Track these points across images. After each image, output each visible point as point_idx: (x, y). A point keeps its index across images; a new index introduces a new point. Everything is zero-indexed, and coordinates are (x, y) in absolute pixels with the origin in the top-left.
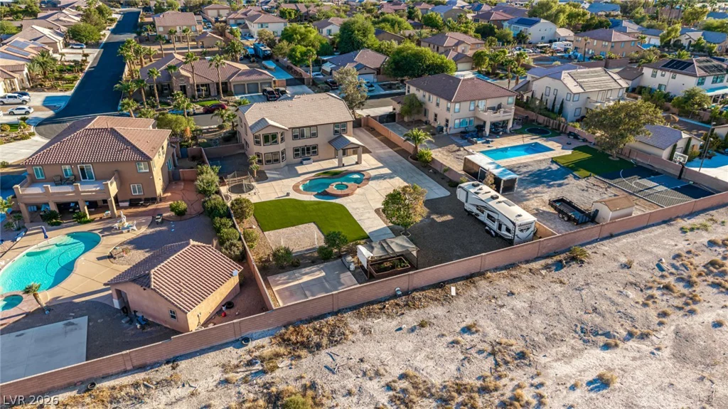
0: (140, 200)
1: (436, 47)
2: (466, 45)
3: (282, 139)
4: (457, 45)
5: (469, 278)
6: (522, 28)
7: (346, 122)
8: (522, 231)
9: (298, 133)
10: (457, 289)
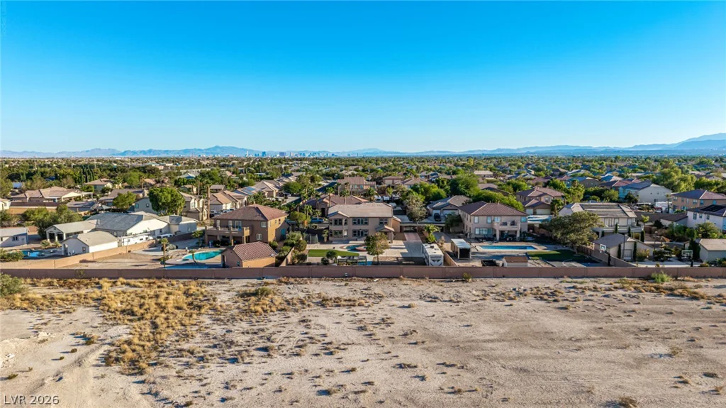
1: (524, 197)
3: (346, 224)
5: (390, 278)
6: (633, 192)
7: (388, 218)
8: (433, 261)
9: (358, 221)
10: (379, 280)
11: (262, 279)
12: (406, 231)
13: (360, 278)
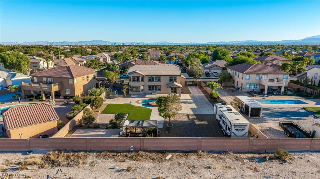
0: (68, 96)
1: (261, 61)
2: (278, 61)
3: (142, 80)
4: (273, 60)
5: (186, 152)
7: (177, 76)
9: (152, 78)
10: (172, 156)
11: (28, 155)
12: (189, 85)
13: (148, 154)
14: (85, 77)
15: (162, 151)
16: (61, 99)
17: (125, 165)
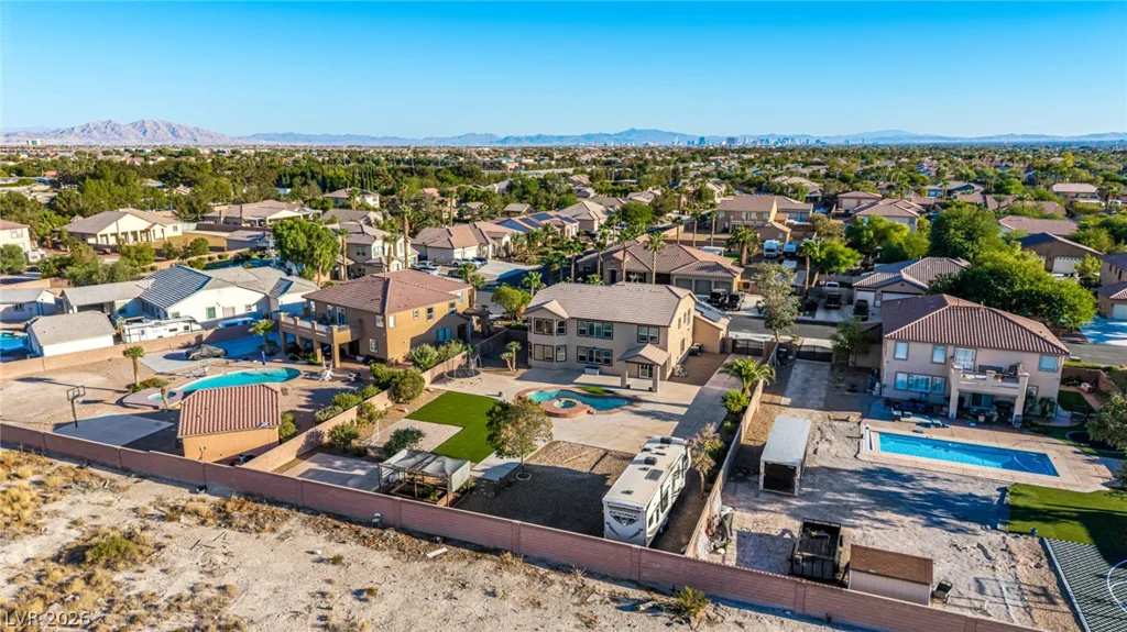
0: (373, 358)
8: (617, 518)
10: (446, 554)
11: (197, 493)
12: (737, 351)
13: (402, 537)
14: (423, 311)
15: (433, 536)
16: (358, 363)
17: (339, 550)
